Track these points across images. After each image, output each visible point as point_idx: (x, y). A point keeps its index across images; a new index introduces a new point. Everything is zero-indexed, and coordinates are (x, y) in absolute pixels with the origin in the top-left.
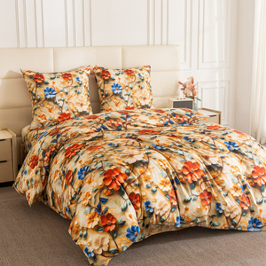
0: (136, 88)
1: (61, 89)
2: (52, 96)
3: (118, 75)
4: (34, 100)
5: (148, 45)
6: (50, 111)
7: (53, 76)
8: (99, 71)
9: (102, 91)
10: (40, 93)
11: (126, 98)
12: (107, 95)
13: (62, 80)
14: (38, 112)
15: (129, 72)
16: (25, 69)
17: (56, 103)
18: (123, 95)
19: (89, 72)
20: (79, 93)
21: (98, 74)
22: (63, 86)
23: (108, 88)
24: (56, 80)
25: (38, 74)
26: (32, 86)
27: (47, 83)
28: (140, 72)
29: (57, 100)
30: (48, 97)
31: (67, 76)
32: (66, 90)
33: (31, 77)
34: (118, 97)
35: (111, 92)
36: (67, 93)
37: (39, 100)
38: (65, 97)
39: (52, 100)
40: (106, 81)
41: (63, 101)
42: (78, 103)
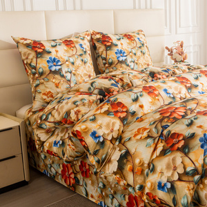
0: (139, 53)
1: (66, 58)
2: (58, 68)
3: (119, 39)
4: (34, 74)
5: (135, 8)
6: (57, 86)
7: (53, 43)
8: (98, 36)
9: (105, 59)
10: (42, 65)
11: (132, 65)
12: (111, 64)
13: (65, 48)
14: (41, 89)
15: (128, 37)
16: (18, 36)
17: (63, 76)
19: (89, 38)
20: (85, 63)
21: (98, 40)
22: (67, 55)
23: (112, 56)
24: (58, 48)
25: (35, 42)
26: (31, 57)
27: (49, 53)
28: (138, 36)
29: (64, 72)
30: (53, 69)
31: (68, 43)
32: (71, 60)
33: (28, 46)
34: (123, 65)
35: (116, 60)
36: (73, 63)
37: (41, 74)
38: (72, 68)
39: (58, 72)
40: (108, 48)
41: (71, 72)
42: (85, 75)
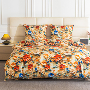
8: (51, 26)
11: (59, 36)
12: (52, 35)
17: (31, 36)
18: (58, 35)
24: (33, 28)
30: (29, 34)
32: (35, 32)
33: (25, 27)
34: (56, 36)
35: (54, 34)
40: (53, 30)
41: (34, 35)
42: (39, 37)
